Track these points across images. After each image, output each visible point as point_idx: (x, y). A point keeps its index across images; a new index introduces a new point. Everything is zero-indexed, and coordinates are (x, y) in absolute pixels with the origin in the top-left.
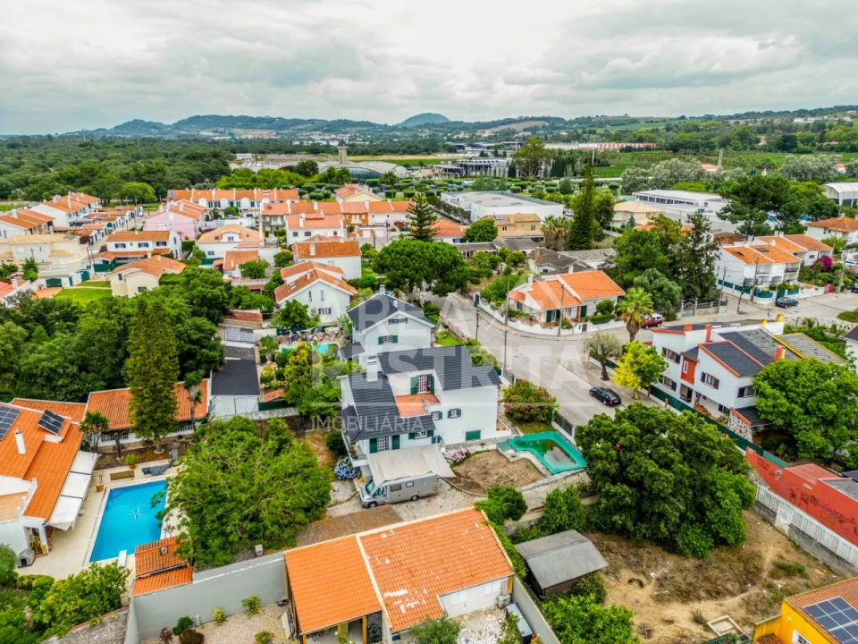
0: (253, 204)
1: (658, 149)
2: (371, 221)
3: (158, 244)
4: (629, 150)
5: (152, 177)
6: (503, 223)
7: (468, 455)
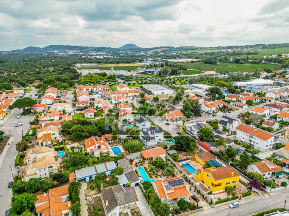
0: (97, 89)
1: (202, 62)
2: (129, 95)
3: (86, 104)
4: (193, 62)
5: (67, 81)
6: (160, 97)
7: (159, 142)
